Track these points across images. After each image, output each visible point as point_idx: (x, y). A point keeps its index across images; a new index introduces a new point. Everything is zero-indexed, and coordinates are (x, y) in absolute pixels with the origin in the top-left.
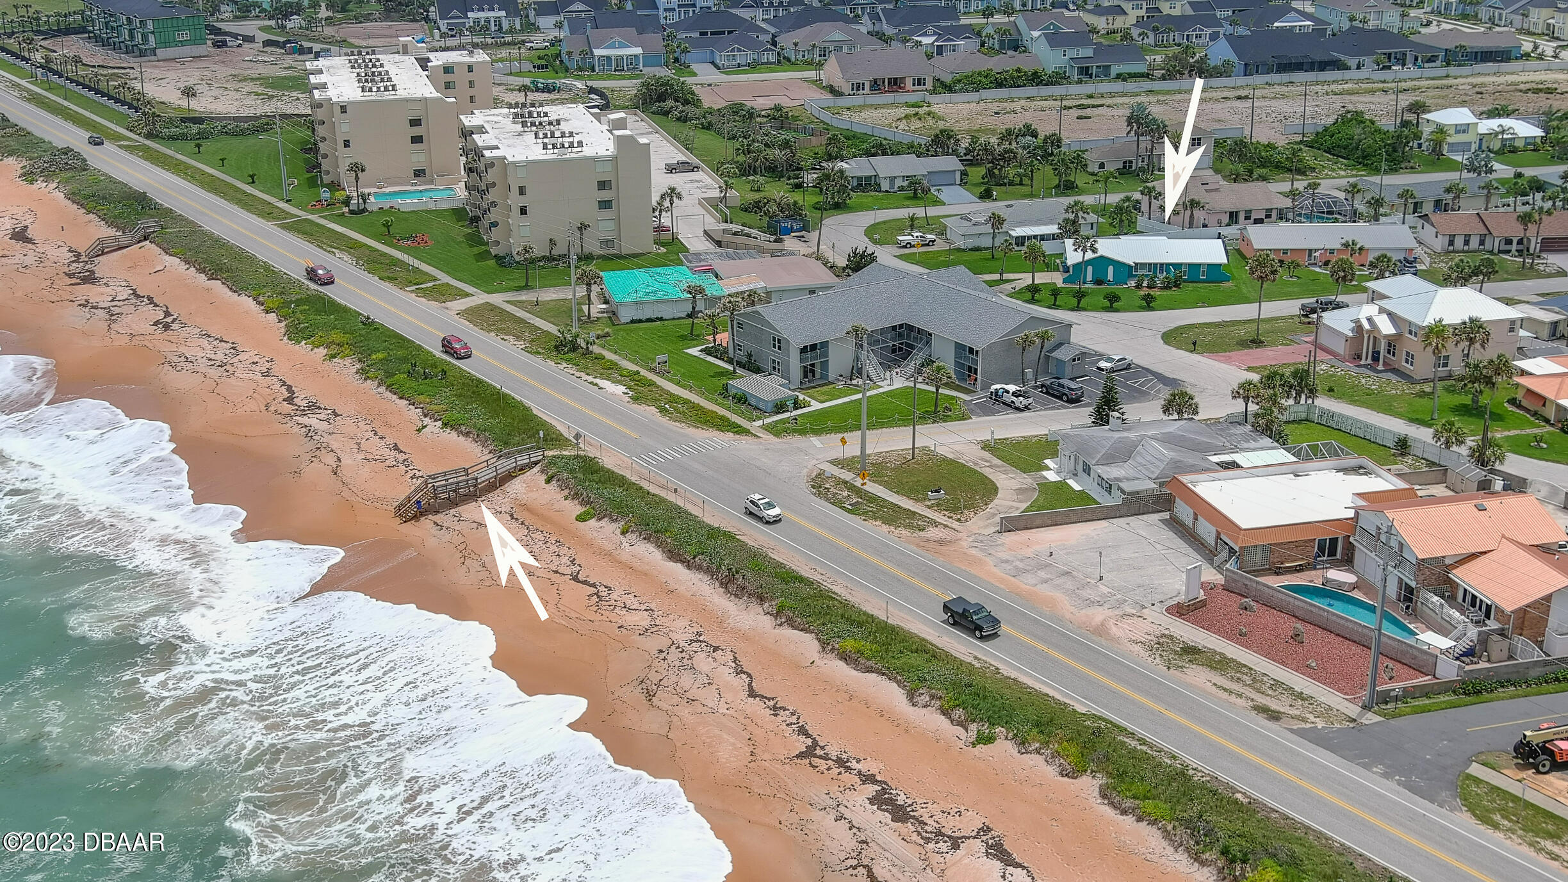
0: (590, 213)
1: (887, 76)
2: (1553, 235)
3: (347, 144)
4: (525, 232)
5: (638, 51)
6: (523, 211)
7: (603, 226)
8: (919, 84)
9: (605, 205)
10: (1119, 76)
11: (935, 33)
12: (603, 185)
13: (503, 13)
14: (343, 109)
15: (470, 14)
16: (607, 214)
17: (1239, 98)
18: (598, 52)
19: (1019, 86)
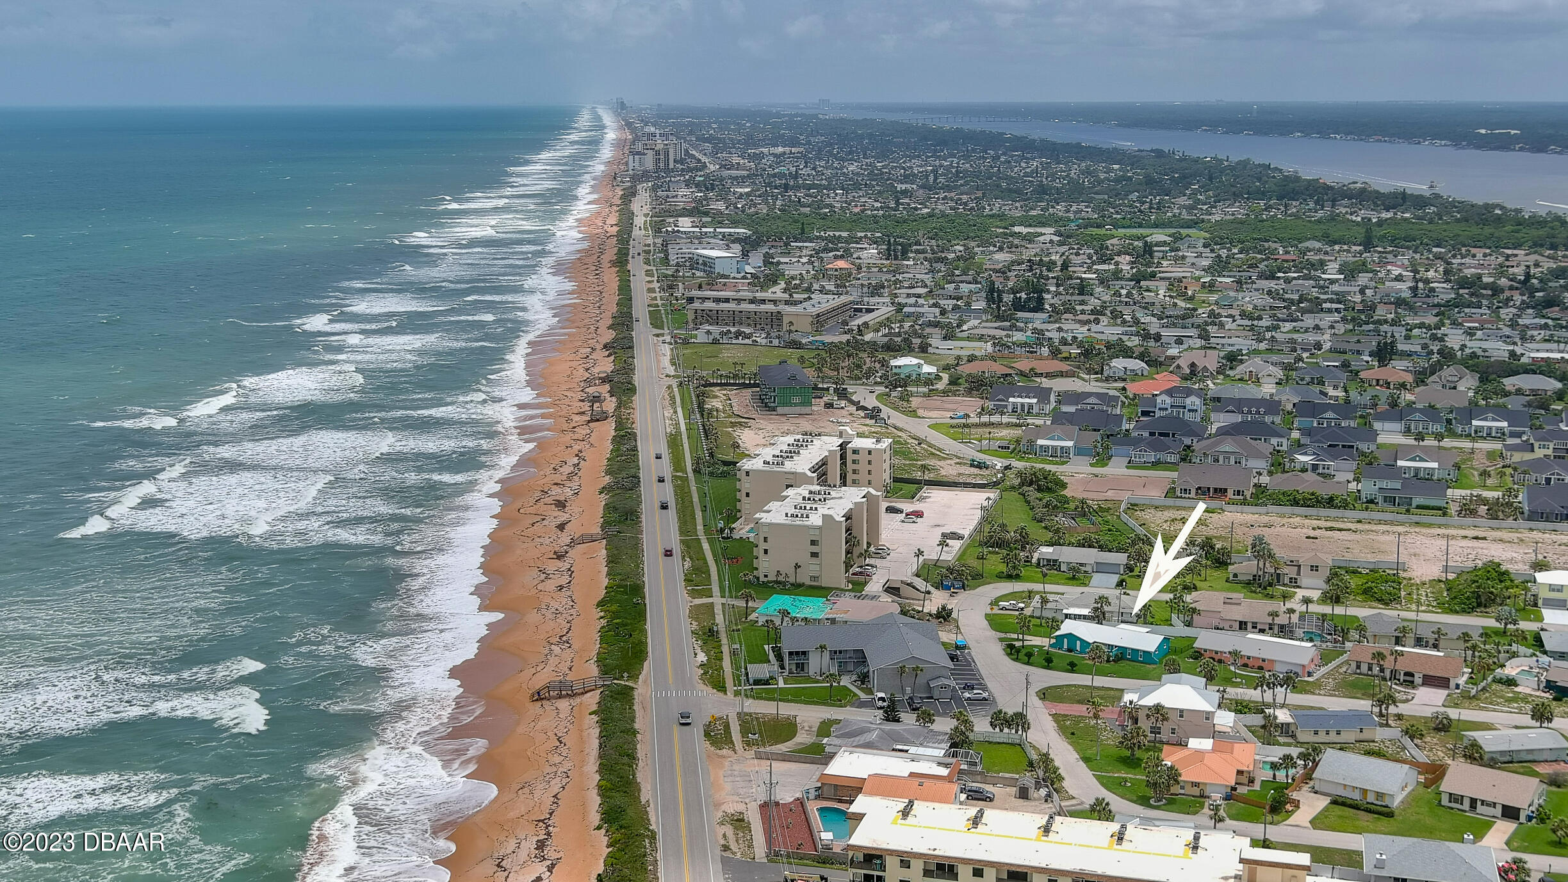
0: (804, 558)
1: (1212, 487)
2: (1431, 674)
3: (748, 495)
4: (766, 565)
5: (1070, 444)
6: (766, 551)
7: (812, 567)
8: (1238, 495)
9: (814, 555)
10: (1418, 507)
11: (1314, 454)
12: (813, 543)
13: (1035, 400)
14: (747, 473)
15: (1011, 400)
16: (814, 560)
17: (1476, 538)
18: (1040, 442)
19: (1308, 506)
